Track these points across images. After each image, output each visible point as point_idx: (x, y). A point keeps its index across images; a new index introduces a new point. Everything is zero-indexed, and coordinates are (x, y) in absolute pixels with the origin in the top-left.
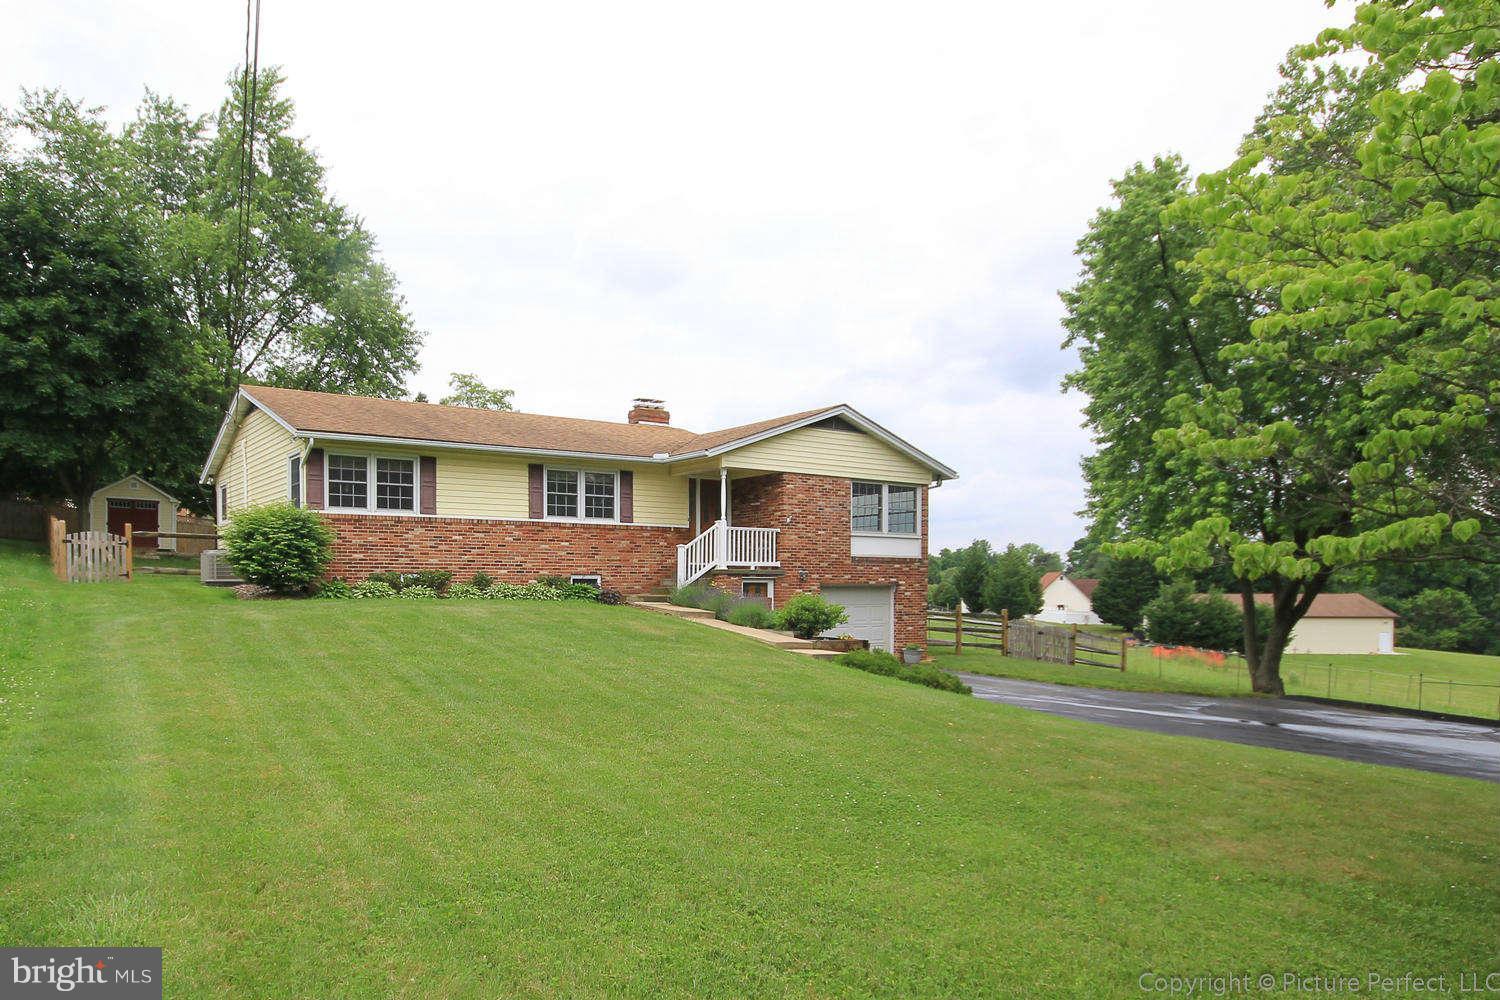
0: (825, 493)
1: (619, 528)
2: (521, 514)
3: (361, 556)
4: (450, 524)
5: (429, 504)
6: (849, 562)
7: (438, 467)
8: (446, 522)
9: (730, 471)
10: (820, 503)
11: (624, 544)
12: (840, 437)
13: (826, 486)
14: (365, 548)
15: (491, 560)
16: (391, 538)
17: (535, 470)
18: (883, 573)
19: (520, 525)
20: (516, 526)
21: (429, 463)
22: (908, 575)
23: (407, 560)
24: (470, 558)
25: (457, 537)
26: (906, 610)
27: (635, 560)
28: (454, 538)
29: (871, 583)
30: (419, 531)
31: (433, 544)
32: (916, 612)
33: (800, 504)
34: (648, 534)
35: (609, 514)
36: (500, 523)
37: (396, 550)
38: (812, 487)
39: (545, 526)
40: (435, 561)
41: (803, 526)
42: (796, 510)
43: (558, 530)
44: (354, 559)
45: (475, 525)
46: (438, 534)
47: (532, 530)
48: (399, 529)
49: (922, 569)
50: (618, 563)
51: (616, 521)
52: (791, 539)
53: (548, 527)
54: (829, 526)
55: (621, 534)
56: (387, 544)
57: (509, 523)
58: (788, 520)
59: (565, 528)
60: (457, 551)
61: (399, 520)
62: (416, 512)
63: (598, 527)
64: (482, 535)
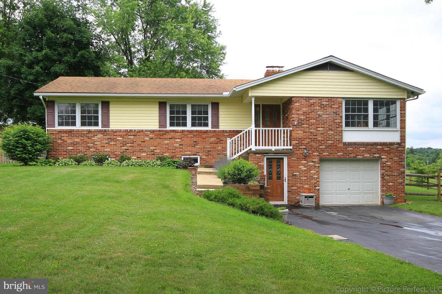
0: (322, 107)
1: (210, 132)
2: (154, 125)
3: (72, 148)
4: (116, 132)
5: (106, 123)
6: (342, 145)
7: (111, 106)
8: (114, 132)
9: (257, 98)
10: (319, 113)
11: (212, 139)
12: (328, 74)
13: (323, 103)
14: (73, 144)
15: (138, 148)
16: (86, 139)
17: (162, 105)
18: (369, 152)
19: (153, 132)
20: (151, 132)
21: (106, 104)
22: (388, 153)
23: (94, 150)
24: (126, 148)
25: (120, 138)
26: (389, 173)
27: (219, 148)
28: (118, 138)
29: (358, 157)
30: (100, 136)
31: (107, 142)
32: (396, 174)
33: (304, 113)
34: (228, 134)
35: (206, 125)
36: (142, 131)
37: (88, 145)
38: (313, 104)
39: (167, 132)
40: (108, 150)
41: (307, 126)
42: (301, 117)
43: (174, 133)
44: (68, 150)
45: (128, 132)
46: (109, 137)
47: (159, 134)
48: (90, 135)
49: (399, 149)
50: (209, 149)
51: (209, 128)
52: (299, 133)
53: (169, 132)
54: (326, 126)
55: (211, 134)
56: (84, 142)
57: (146, 131)
58: (296, 123)
59: (178, 132)
60: (119, 145)
61: (90, 131)
62: (100, 128)
63: (197, 131)
64: (133, 137)
